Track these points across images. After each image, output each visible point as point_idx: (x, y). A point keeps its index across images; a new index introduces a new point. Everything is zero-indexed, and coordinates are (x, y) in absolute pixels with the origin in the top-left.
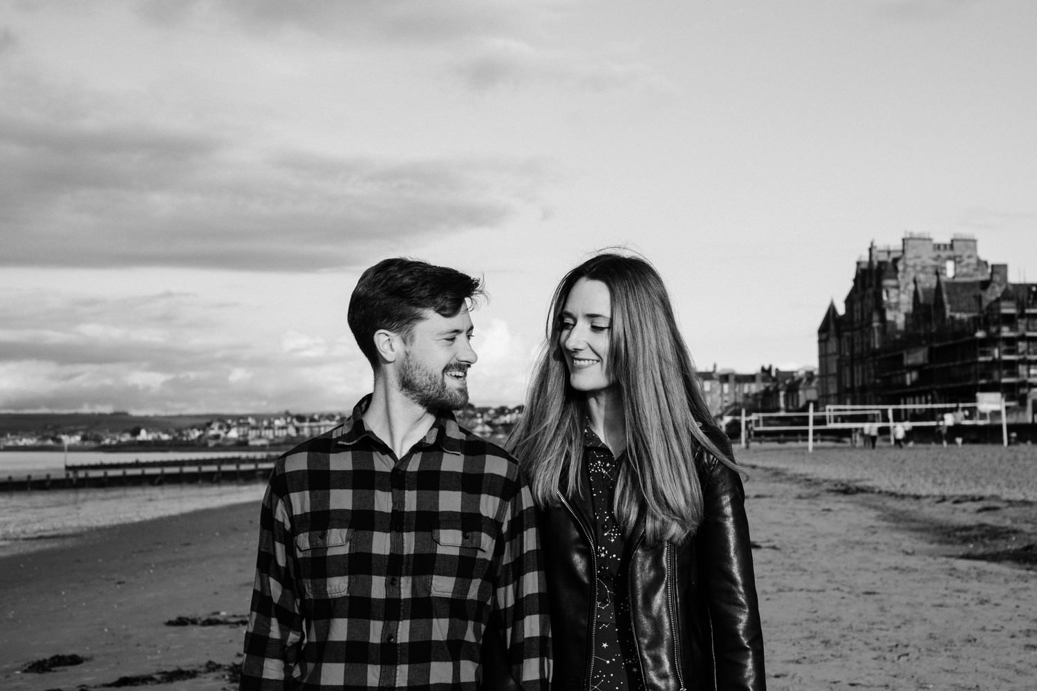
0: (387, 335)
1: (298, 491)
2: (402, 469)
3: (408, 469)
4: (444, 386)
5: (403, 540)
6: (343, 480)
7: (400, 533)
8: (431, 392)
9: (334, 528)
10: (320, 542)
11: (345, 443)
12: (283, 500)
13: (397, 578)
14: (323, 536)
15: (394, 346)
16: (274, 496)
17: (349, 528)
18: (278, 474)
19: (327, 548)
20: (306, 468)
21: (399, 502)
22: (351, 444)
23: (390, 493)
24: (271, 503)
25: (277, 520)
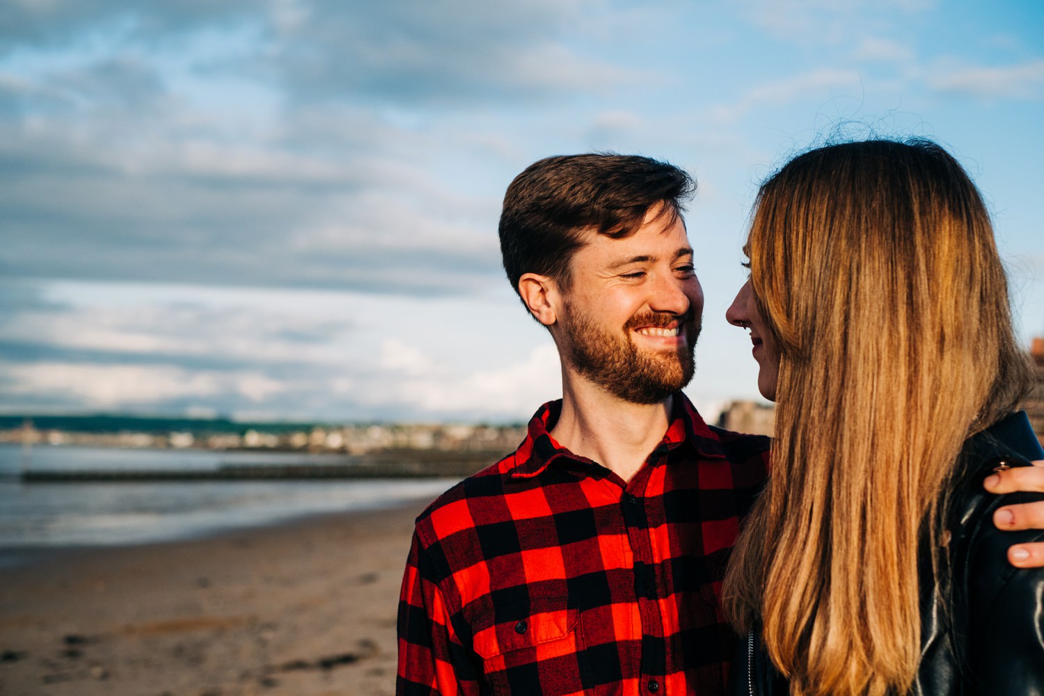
0: (537, 283)
1: (465, 567)
2: (637, 495)
3: (648, 494)
4: (632, 350)
5: (660, 612)
6: (538, 533)
7: (653, 601)
8: (618, 365)
9: (543, 612)
10: (519, 640)
11: (525, 475)
12: (440, 588)
13: (659, 678)
14: (524, 630)
15: (549, 299)
16: (426, 583)
17: (569, 608)
18: (426, 546)
19: (534, 649)
20: (473, 525)
21: (641, 548)
22: (534, 474)
23: (625, 537)
24: (423, 597)
25: (437, 623)
